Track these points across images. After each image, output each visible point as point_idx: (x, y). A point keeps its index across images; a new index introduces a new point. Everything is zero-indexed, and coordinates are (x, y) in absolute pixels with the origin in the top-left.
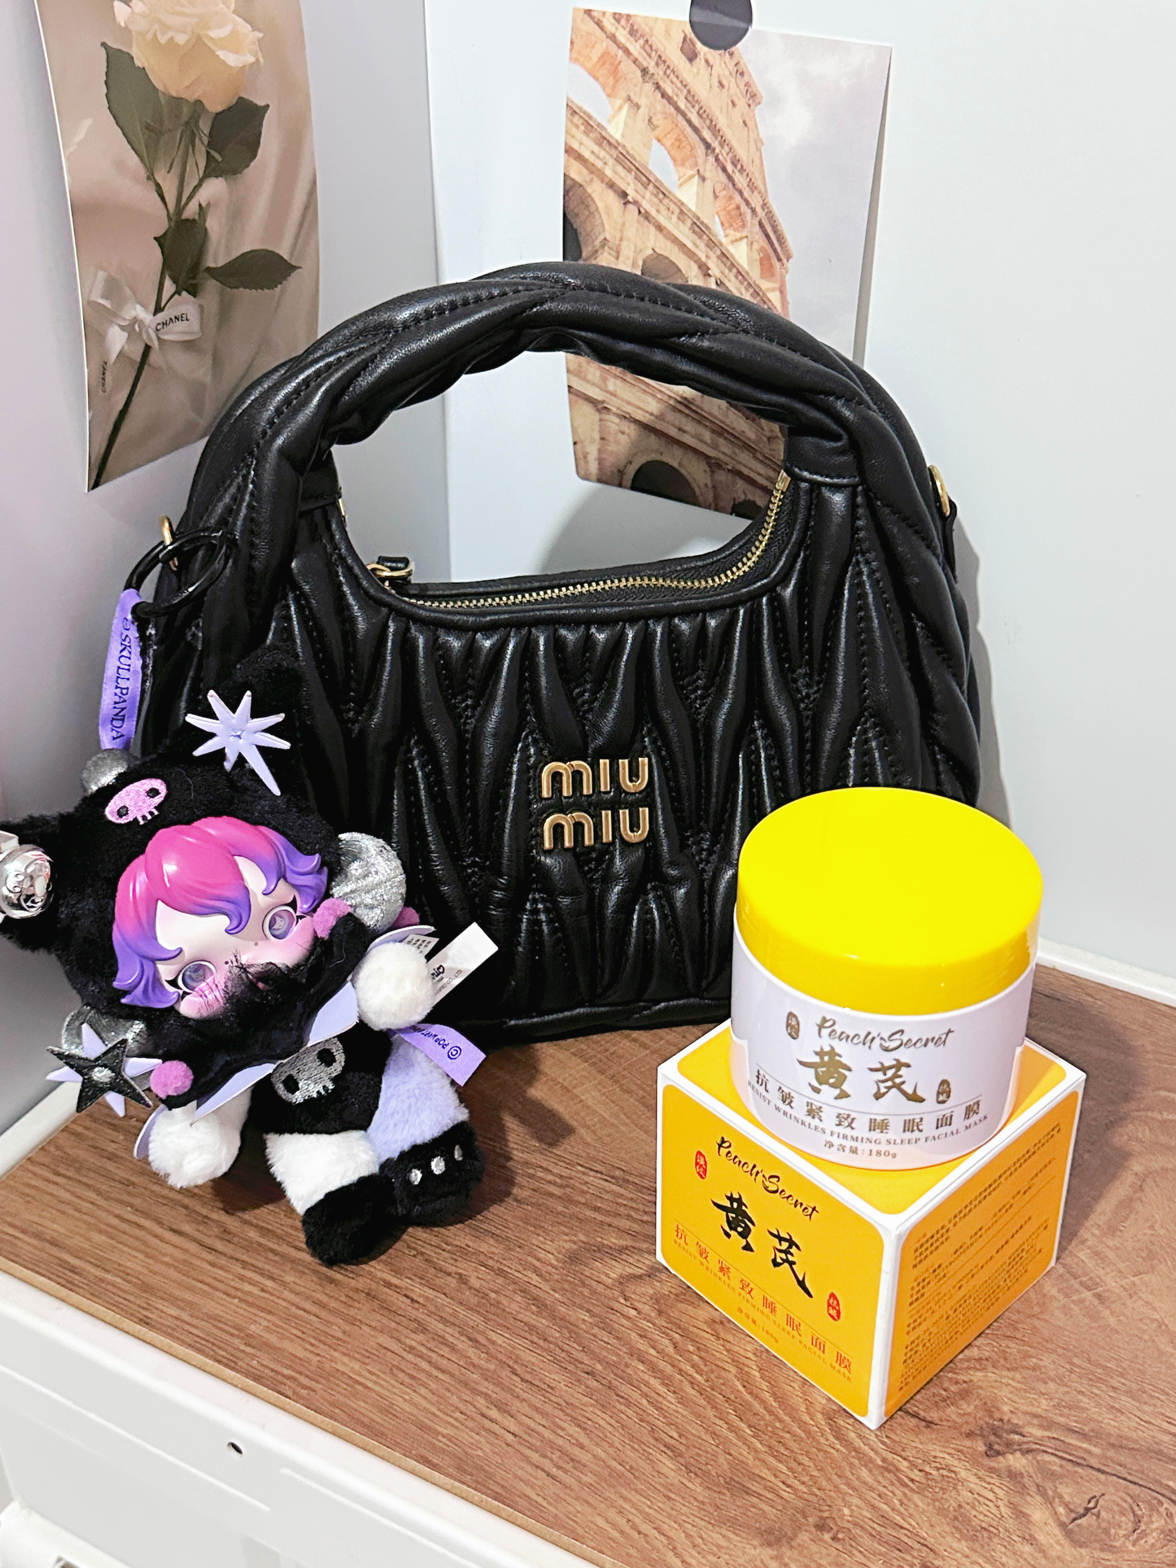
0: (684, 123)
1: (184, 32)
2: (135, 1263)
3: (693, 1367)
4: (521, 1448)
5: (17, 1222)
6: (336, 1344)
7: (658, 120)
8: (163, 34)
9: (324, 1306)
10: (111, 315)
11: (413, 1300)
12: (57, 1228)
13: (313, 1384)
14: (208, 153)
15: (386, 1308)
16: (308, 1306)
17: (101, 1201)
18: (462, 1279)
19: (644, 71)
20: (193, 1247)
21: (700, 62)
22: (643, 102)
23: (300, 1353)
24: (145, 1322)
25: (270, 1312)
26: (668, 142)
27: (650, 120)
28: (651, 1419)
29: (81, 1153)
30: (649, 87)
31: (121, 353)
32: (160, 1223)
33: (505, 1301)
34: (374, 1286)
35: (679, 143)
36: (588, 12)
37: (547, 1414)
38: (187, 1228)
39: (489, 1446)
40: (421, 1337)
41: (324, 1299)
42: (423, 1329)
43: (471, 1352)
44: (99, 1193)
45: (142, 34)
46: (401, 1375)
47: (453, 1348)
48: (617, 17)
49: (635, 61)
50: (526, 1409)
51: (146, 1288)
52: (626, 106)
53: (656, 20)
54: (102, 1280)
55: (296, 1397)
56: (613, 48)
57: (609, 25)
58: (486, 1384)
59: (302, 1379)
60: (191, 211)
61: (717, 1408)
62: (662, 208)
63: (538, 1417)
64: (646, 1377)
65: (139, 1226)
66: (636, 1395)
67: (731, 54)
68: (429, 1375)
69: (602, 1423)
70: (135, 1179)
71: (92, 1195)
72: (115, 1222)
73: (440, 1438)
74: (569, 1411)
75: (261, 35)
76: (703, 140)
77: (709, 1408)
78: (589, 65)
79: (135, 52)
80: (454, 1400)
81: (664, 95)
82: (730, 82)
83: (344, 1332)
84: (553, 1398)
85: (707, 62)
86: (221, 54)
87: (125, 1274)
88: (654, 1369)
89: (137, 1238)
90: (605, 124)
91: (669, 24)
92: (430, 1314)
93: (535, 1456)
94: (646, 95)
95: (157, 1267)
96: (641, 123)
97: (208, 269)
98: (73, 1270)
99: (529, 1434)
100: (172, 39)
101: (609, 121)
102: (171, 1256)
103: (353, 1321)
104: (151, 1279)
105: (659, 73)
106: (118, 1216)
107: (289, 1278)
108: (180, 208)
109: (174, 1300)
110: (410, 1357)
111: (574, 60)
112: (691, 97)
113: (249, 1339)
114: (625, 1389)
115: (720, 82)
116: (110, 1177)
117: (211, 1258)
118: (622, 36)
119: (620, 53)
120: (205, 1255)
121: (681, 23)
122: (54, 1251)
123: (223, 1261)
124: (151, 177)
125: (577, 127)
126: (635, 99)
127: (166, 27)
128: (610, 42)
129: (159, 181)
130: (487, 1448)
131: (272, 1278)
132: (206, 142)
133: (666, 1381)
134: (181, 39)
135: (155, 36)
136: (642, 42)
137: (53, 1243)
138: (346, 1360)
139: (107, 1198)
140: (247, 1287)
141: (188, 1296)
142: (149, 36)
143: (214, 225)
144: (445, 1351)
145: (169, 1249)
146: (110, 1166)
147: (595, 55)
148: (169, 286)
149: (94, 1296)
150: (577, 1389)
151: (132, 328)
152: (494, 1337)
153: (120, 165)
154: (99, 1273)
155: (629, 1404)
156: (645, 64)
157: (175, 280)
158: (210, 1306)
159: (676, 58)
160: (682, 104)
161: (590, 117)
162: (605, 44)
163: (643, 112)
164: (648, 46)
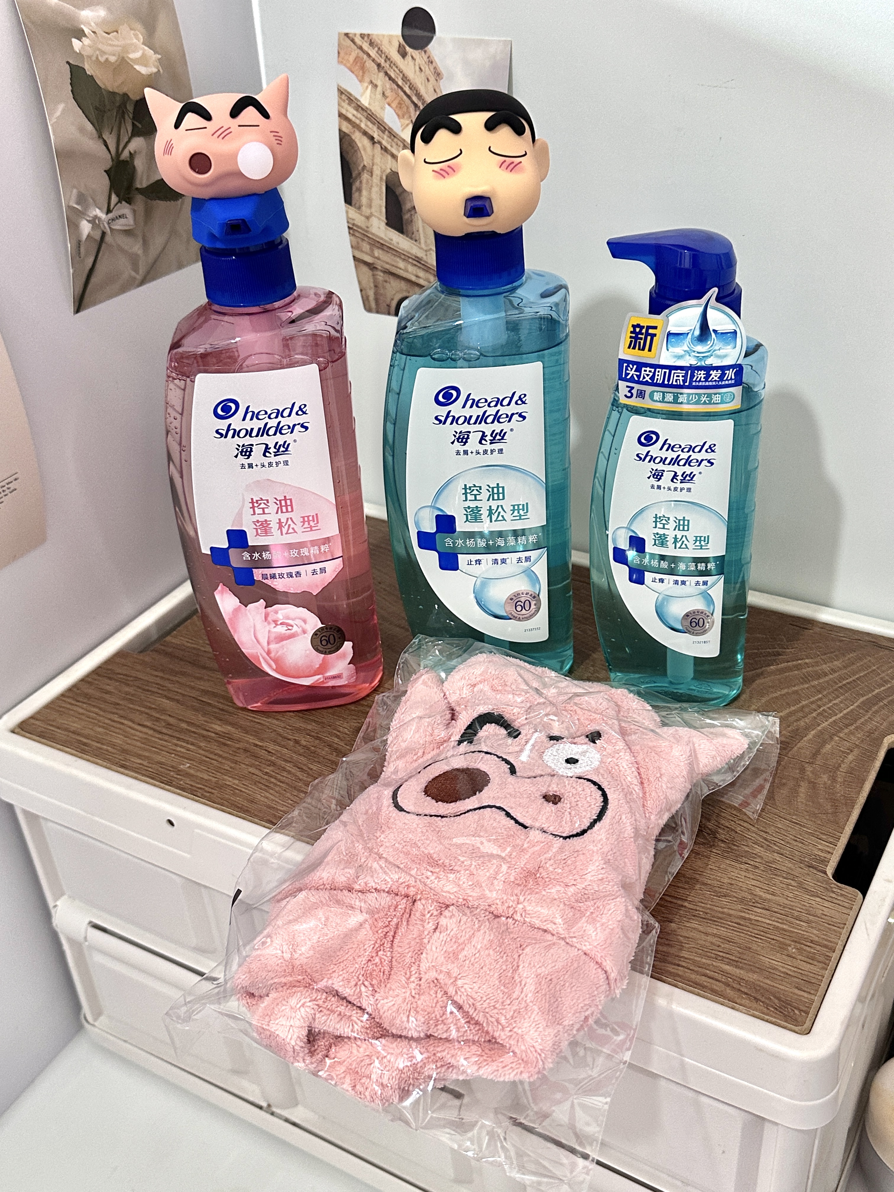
0: (402, 93)
1: (114, 55)
2: (119, 740)
5: (54, 724)
6: (227, 772)
7: (388, 93)
8: (102, 56)
9: (220, 756)
10: (81, 214)
11: (269, 752)
12: (76, 725)
13: (213, 791)
14: (134, 125)
15: (256, 756)
16: (211, 756)
17: (102, 713)
18: (297, 742)
19: (379, 65)
20: (151, 732)
21: (409, 58)
22: (379, 83)
23: (206, 777)
24: (122, 766)
25: (191, 760)
26: (394, 105)
27: (383, 94)
29: (91, 691)
30: (382, 74)
31: (88, 236)
32: (133, 722)
33: (319, 751)
34: (248, 746)
35: (400, 105)
36: (347, 35)
38: (148, 724)
40: (272, 768)
41: (221, 753)
42: (273, 764)
43: (299, 774)
44: (100, 709)
45: (89, 57)
46: (260, 785)
47: (289, 772)
48: (362, 36)
49: (373, 60)
51: (124, 751)
52: (370, 87)
53: (383, 36)
54: (100, 749)
55: (203, 797)
56: (361, 54)
57: (358, 40)
59: (207, 789)
60: (125, 155)
62: (394, 144)
65: (122, 724)
67: (425, 52)
68: (276, 785)
70: (121, 702)
71: (97, 710)
72: (107, 721)
75: (160, 56)
76: (413, 102)
78: (348, 65)
79: (87, 67)
80: (288, 795)
81: (390, 78)
82: (425, 68)
83: (231, 768)
85: (412, 57)
86: (137, 67)
87: (113, 745)
89: (120, 729)
90: (358, 97)
91: (390, 37)
92: (278, 758)
94: (380, 79)
95: (129, 741)
96: (379, 96)
97: (137, 189)
98: (85, 744)
100: (107, 59)
101: (362, 96)
102: (138, 736)
103: (236, 762)
104: (126, 747)
105: (386, 65)
106: (110, 719)
107: (202, 744)
108: (118, 154)
109: (139, 756)
110: (266, 777)
111: (340, 62)
112: (405, 78)
113: (179, 772)
115: (420, 68)
116: (105, 701)
117: (160, 736)
118: (366, 46)
119: (365, 56)
120: (157, 736)
121: (397, 36)
122: (74, 736)
123: (166, 738)
124: (100, 136)
125: (344, 101)
126: (375, 82)
127: (103, 53)
128: (359, 51)
129: (105, 138)
131: (192, 744)
132: (131, 115)
134: (113, 59)
135: (97, 58)
136: (376, 49)
137: (74, 732)
138: (230, 779)
139: (104, 711)
140: (179, 749)
141: (147, 754)
142: (94, 58)
143: (139, 163)
144: (285, 774)
145: (138, 733)
146: (107, 697)
147: (351, 59)
148: (114, 199)
149: (97, 756)
151: (94, 221)
152: (311, 766)
153: (82, 130)
154: (99, 745)
156: (379, 61)
157: (118, 195)
158: (159, 758)
159: (396, 56)
160: (400, 83)
161: (351, 94)
162: (356, 52)
163: (379, 89)
164: (380, 51)
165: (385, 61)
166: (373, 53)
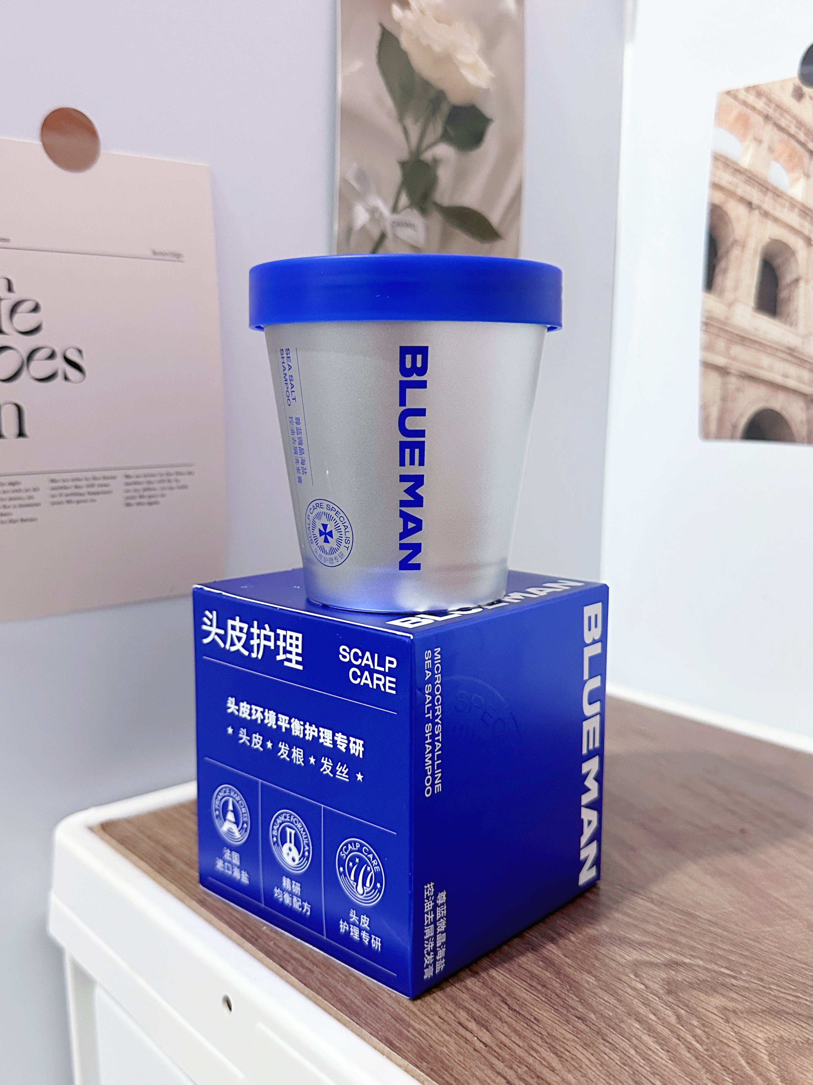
3: (694, 1036)
4: (489, 1056)
7: (776, 145)
10: (359, 196)
14: (445, 129)
19: (767, 117)
21: (806, 100)
22: (766, 137)
26: (783, 159)
27: (769, 147)
28: (635, 1066)
30: (769, 125)
31: (363, 228)
36: (729, 92)
37: (525, 1037)
39: (457, 1047)
48: (747, 89)
49: (760, 113)
50: (506, 1029)
52: (753, 143)
53: (775, 83)
55: (294, 972)
56: (744, 109)
57: (742, 95)
58: (473, 1003)
59: (306, 963)
60: (428, 156)
61: (712, 1073)
62: (777, 206)
63: (515, 1038)
64: (640, 1033)
66: (625, 1045)
69: (580, 1056)
73: (411, 1030)
74: (548, 1040)
77: (703, 1071)
78: (728, 126)
79: (402, 40)
81: (780, 128)
84: (536, 1028)
86: (462, 70)
88: (651, 1030)
90: (736, 160)
91: (783, 82)
93: (499, 1065)
94: (767, 133)
96: (764, 153)
97: (435, 203)
99: (500, 1048)
100: (429, 45)
101: (742, 157)
105: (776, 114)
108: (419, 151)
111: (717, 125)
112: (799, 124)
114: (614, 1037)
118: (751, 99)
119: (749, 110)
121: (793, 79)
124: (401, 120)
125: (719, 169)
126: (759, 137)
127: (427, 36)
128: (742, 106)
129: (407, 125)
130: (453, 1048)
132: (444, 118)
133: (662, 1042)
134: (436, 48)
135: (418, 38)
136: (764, 98)
142: (415, 36)
143: (444, 175)
147: (732, 117)
148: (404, 199)
150: (564, 1027)
151: (374, 213)
155: (614, 1048)
156: (766, 112)
159: (788, 100)
160: (793, 130)
161: (727, 159)
162: (738, 108)
163: (765, 145)
164: (770, 100)
165: (775, 110)
166: (760, 104)
